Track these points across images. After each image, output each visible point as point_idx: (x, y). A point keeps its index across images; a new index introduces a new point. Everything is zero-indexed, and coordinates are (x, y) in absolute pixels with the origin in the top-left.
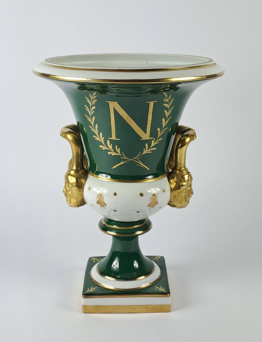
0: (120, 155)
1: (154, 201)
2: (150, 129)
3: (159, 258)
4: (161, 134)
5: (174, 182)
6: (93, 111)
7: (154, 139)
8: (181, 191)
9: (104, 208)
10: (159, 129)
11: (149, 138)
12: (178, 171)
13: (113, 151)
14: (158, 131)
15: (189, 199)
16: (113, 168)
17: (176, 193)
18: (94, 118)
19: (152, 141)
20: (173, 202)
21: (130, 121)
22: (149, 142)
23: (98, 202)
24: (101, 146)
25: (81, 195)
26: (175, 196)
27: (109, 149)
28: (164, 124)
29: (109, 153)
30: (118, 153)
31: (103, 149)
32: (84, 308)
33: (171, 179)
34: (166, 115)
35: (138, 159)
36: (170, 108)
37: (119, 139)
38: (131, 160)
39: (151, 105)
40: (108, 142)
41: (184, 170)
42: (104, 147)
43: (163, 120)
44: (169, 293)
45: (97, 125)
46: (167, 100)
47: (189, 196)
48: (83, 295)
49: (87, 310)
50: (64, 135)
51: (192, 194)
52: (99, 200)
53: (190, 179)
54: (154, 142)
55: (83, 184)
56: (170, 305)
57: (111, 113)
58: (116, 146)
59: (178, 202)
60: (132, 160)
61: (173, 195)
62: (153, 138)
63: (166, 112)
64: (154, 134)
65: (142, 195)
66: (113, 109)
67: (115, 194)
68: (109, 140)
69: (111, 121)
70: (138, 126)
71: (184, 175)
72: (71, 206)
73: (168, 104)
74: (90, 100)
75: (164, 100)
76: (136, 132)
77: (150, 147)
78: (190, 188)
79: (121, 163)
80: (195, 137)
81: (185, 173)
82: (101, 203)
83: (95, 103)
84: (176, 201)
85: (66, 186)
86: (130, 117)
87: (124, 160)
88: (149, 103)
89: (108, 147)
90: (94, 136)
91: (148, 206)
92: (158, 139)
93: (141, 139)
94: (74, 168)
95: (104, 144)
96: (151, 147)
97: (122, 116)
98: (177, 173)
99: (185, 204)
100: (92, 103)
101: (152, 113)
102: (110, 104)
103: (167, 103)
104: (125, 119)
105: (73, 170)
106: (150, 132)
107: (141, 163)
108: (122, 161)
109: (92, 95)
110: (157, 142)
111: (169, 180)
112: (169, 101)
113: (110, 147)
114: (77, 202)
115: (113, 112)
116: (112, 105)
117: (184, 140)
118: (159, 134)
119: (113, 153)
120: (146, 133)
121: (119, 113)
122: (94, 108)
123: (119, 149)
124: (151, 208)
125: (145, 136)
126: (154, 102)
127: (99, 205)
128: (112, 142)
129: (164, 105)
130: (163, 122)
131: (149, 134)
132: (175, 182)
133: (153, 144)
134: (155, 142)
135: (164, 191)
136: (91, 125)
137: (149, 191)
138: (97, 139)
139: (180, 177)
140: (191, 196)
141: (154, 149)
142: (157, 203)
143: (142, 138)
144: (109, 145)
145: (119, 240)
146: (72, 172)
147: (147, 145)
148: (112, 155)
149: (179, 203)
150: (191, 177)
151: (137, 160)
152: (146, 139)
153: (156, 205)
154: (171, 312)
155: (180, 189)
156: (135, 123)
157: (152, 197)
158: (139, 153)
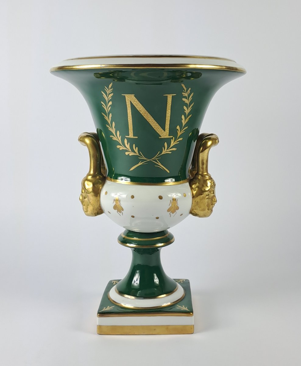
0: (138, 155)
1: (174, 205)
2: (169, 126)
3: (183, 281)
4: (181, 134)
5: (195, 187)
6: (110, 107)
7: (174, 138)
8: (203, 197)
9: (121, 214)
10: (178, 127)
11: (168, 137)
12: (200, 176)
13: (130, 150)
14: (178, 130)
15: (213, 207)
16: (130, 170)
17: (198, 199)
18: (111, 115)
19: (172, 140)
20: (196, 209)
21: (148, 116)
22: (168, 141)
23: (115, 207)
24: (118, 147)
25: (98, 201)
26: (197, 202)
27: (127, 149)
28: (184, 122)
29: (127, 153)
30: (136, 153)
31: (121, 149)
32: (99, 329)
33: (193, 184)
34: (185, 111)
35: (157, 159)
36: (190, 104)
37: (137, 137)
38: (149, 160)
39: (170, 98)
40: (126, 141)
41: (206, 175)
42: (121, 147)
43: (183, 117)
44: (192, 312)
45: (114, 123)
46: (186, 95)
47: (212, 204)
48: (98, 314)
49: (102, 331)
50: (82, 139)
51: (216, 202)
52: (115, 204)
53: (212, 185)
55: (100, 189)
56: (194, 325)
57: (128, 108)
58: (134, 145)
59: (201, 209)
60: (150, 160)
61: (195, 201)
62: (172, 136)
63: (185, 108)
64: (173, 132)
65: (161, 198)
66: (130, 104)
67: (133, 197)
68: (127, 138)
69: (128, 117)
70: (156, 122)
71: (207, 180)
72: (88, 215)
73: (187, 99)
74: (106, 94)
75: (183, 93)
76: (155, 129)
78: (212, 195)
79: (139, 164)
80: (217, 141)
81: (208, 178)
82: (118, 208)
83: (111, 98)
84: (198, 208)
85: (82, 192)
86: (147, 112)
87: (143, 160)
88: (167, 96)
89: (125, 147)
90: (111, 136)
91: (168, 211)
92: (178, 139)
93: (159, 137)
94: (92, 172)
95: (121, 144)
96: (171, 146)
97: (139, 111)
98: (199, 178)
99: (208, 212)
100: (108, 98)
101: (170, 108)
102: (126, 97)
103: (185, 97)
104: (142, 115)
105: (90, 175)
106: (168, 129)
107: (160, 164)
108: (140, 162)
109: (108, 89)
110: (176, 141)
111: (191, 186)
112: (189, 96)
113: (128, 146)
114: (94, 209)
115: (130, 107)
116: (129, 99)
117: (206, 143)
118: (179, 134)
119: (130, 153)
120: (165, 131)
121: (136, 107)
122: (110, 103)
123: (137, 148)
124: (171, 213)
125: (164, 134)
126: (172, 96)
127: (116, 210)
128: (129, 140)
129: (184, 99)
130: (182, 119)
131: (168, 131)
132: (197, 187)
133: (173, 143)
134: (175, 142)
135: (185, 196)
136: (108, 124)
137: (169, 196)
138: (115, 138)
139: (202, 182)
140: (214, 204)
141: (174, 149)
142: (178, 208)
143: (161, 136)
144: (126, 145)
145: (140, 254)
146: (90, 177)
147: (166, 144)
148: (130, 155)
149: (202, 211)
150: (214, 183)
151: (156, 161)
152: (165, 137)
153: (177, 211)
154: (195, 333)
155: (202, 195)
156: (153, 119)
157: (172, 201)
158: (158, 153)
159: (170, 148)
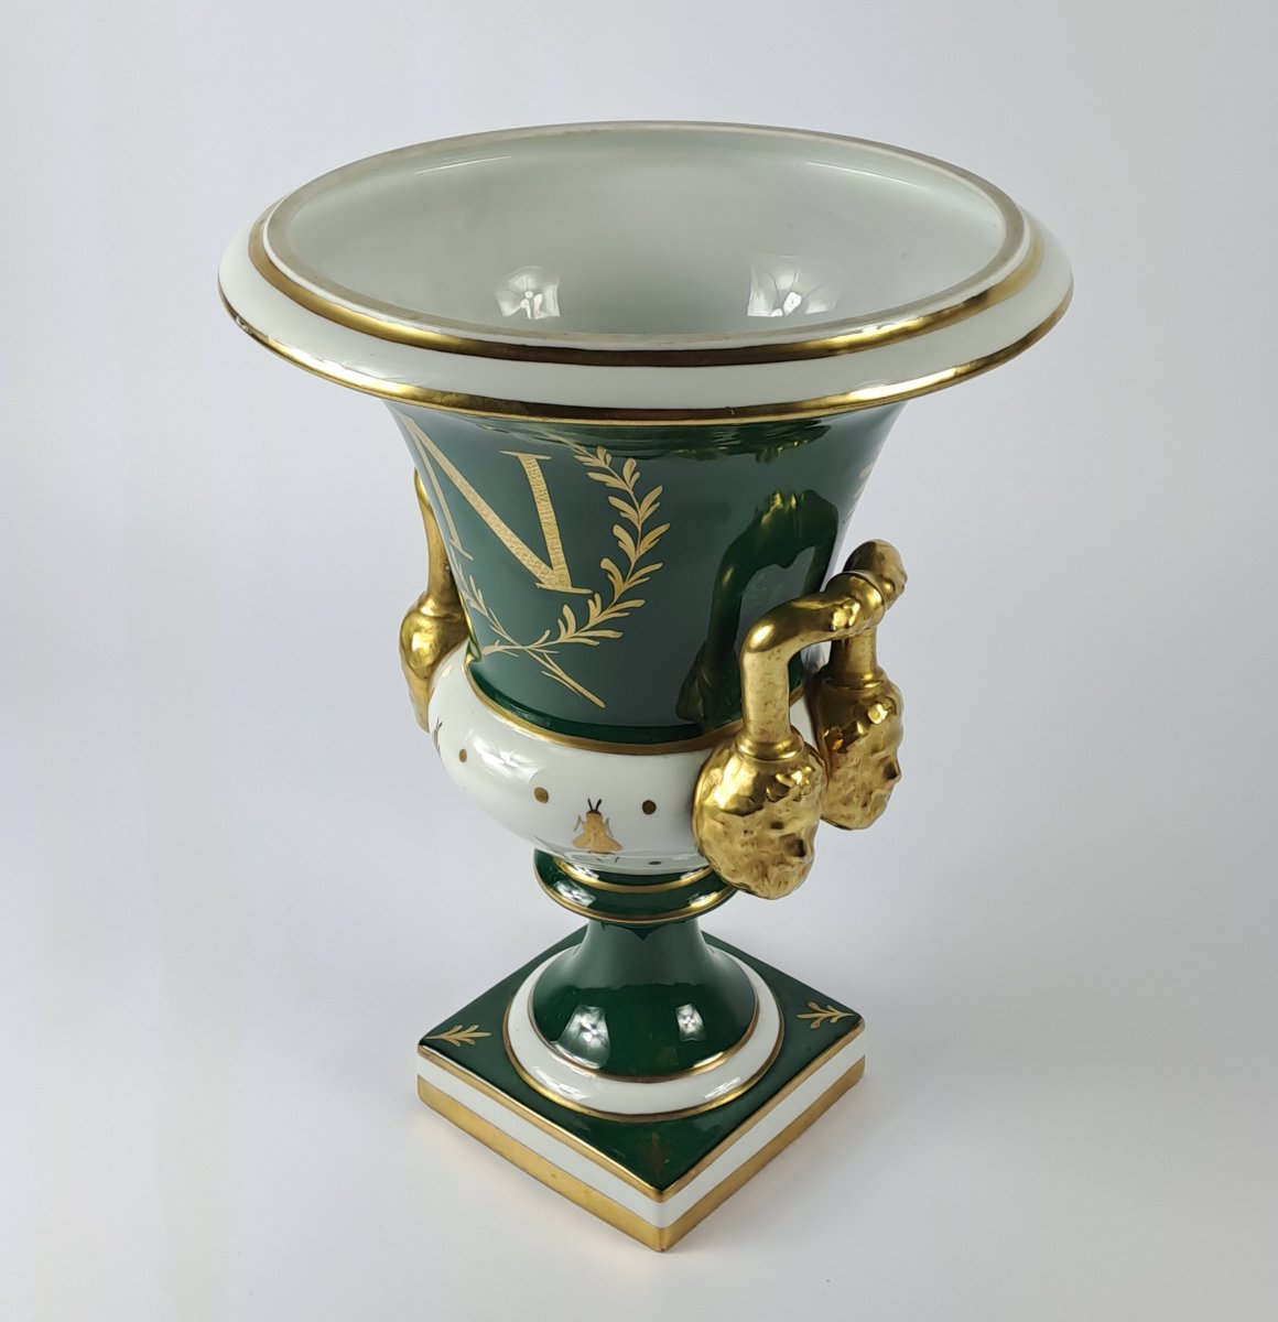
0: (487, 615)
1: (596, 836)
2: (562, 554)
4: (628, 585)
7: (597, 596)
10: (609, 565)
11: (570, 589)
13: (468, 590)
14: (609, 572)
19: (590, 602)
21: (479, 502)
28: (632, 548)
30: (480, 605)
34: (624, 515)
35: (547, 654)
36: (640, 493)
37: (471, 558)
38: (521, 647)
39: (531, 464)
43: (621, 532)
46: (599, 463)
54: (602, 611)
58: (472, 579)
60: (525, 648)
62: (590, 592)
63: (618, 503)
65: (542, 796)
66: (420, 444)
67: (463, 756)
69: (433, 482)
70: (511, 532)
73: (615, 477)
75: (580, 458)
76: (513, 551)
77: (588, 623)
79: (497, 648)
87: (504, 642)
88: (517, 457)
91: (577, 845)
92: (619, 603)
93: (537, 585)
97: (449, 476)
101: (547, 497)
102: (404, 421)
103: (606, 472)
104: (462, 491)
106: (565, 567)
107: (559, 671)
108: (497, 642)
110: (614, 609)
116: (412, 429)
118: (620, 586)
120: (552, 569)
123: (479, 592)
124: (596, 855)
125: (552, 578)
126: (538, 460)
128: (457, 556)
129: (596, 476)
130: (618, 539)
131: (567, 571)
133: (596, 613)
134: (608, 611)
141: (610, 634)
142: (614, 846)
143: (543, 580)
147: (568, 612)
151: (542, 656)
152: (558, 588)
153: (616, 853)
156: (498, 516)
157: (584, 819)
158: (544, 633)
159: (588, 627)
